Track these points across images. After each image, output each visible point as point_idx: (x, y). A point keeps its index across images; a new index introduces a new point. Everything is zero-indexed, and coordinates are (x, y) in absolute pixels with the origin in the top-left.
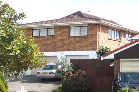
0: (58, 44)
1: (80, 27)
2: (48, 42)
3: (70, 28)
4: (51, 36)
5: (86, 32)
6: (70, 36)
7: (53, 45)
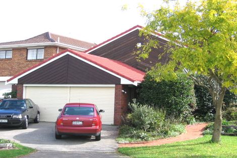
0: (15, 68)
1: (37, 49)
2: (6, 66)
3: (27, 50)
4: (9, 59)
5: (43, 55)
6: (27, 59)
7: (10, 69)
